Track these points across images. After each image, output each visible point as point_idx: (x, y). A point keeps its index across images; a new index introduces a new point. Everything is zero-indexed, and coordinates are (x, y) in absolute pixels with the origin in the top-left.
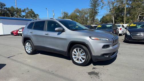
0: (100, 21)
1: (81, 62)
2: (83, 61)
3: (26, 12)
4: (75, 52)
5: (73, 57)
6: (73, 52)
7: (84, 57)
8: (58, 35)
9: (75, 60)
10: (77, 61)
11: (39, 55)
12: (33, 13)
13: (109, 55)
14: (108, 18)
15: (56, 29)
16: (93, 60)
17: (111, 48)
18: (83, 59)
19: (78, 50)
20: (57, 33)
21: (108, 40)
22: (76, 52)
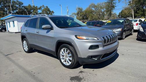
0: (119, 16)
1: (68, 64)
2: (70, 63)
3: (42, 9)
4: (62, 53)
5: (61, 57)
6: (61, 53)
7: (71, 59)
8: (47, 33)
9: (62, 61)
10: (64, 63)
11: (36, 53)
12: (49, 10)
13: (98, 57)
14: (126, 12)
15: (44, 26)
16: (80, 63)
17: (100, 49)
18: (71, 61)
19: (65, 50)
20: (46, 31)
21: (97, 39)
22: (64, 52)
